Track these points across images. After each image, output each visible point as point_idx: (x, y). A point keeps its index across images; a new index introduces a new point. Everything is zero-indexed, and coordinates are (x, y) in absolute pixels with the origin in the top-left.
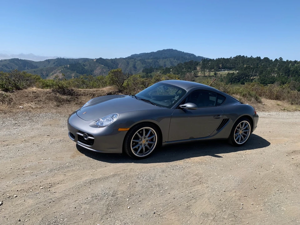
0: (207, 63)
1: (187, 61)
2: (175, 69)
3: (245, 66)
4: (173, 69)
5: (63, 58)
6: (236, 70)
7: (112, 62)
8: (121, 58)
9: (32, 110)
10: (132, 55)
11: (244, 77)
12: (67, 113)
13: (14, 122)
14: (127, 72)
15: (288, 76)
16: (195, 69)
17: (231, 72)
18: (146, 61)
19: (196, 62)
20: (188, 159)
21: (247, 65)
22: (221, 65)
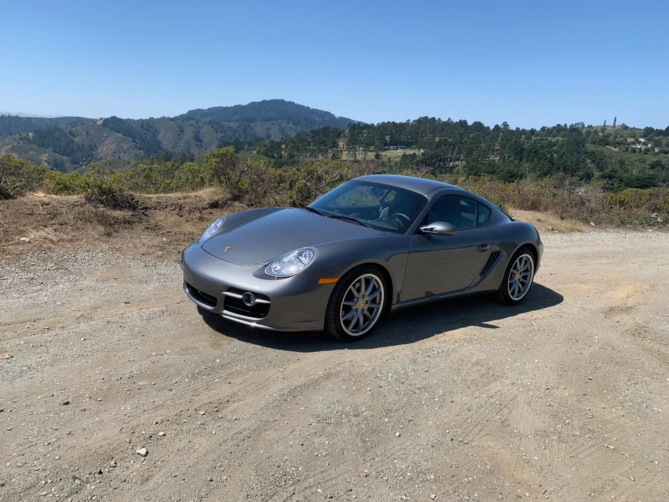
0: (359, 134)
1: (316, 128)
2: (292, 145)
3: (437, 139)
4: (288, 144)
5: (17, 117)
6: (419, 148)
7: (142, 126)
8: (163, 118)
9: (52, 246)
10: (189, 112)
11: (435, 163)
12: (136, 251)
13: (24, 275)
14: (178, 150)
15: (521, 160)
16: (335, 145)
17: (410, 152)
18: (223, 126)
19: (336, 130)
20: (441, 335)
21: (442, 136)
22: (388, 138)
